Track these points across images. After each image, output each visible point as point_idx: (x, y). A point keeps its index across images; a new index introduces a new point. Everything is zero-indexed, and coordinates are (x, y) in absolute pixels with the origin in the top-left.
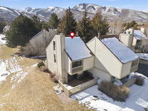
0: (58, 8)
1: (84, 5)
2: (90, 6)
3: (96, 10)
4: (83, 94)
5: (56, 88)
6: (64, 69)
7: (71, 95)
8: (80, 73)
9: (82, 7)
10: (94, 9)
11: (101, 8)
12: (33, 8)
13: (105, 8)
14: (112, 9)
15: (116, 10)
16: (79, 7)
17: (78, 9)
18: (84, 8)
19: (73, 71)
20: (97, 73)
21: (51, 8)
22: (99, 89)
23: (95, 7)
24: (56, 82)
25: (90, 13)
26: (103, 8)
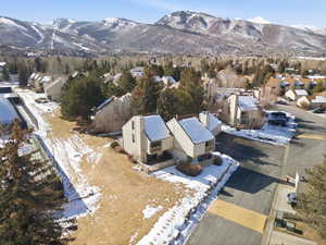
0: (127, 22)
1: (183, 15)
2: (195, 18)
3: (209, 26)
4: (161, 172)
5: (136, 167)
6: (143, 150)
7: (150, 172)
8: (159, 153)
9: (178, 19)
10: (205, 24)
11: (219, 22)
12: (71, 21)
13: (227, 22)
14: (243, 24)
15: (251, 27)
16: (173, 20)
17: (170, 24)
18: (183, 22)
19: (151, 151)
20: (176, 153)
21: (111, 20)
22: (177, 168)
23: (207, 20)
24: (135, 162)
25: (195, 33)
26: (224, 22)
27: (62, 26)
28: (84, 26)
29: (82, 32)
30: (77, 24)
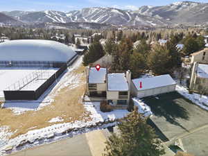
0: (189, 3)
27: (143, 11)
28: (157, 10)
29: (154, 14)
30: (153, 8)
